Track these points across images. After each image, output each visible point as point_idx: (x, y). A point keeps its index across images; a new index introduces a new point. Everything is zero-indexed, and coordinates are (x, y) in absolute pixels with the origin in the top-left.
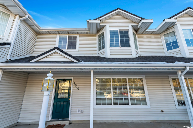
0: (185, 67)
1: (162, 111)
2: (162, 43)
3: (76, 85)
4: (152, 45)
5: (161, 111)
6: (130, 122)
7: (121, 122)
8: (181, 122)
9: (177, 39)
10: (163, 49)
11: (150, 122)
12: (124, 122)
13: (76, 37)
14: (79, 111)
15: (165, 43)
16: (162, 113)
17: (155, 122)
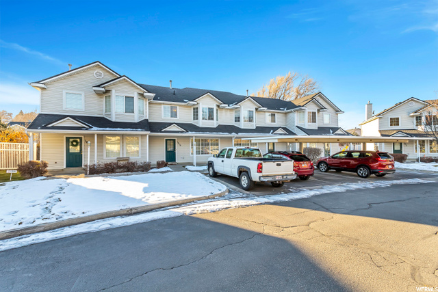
0: (234, 136)
9: (240, 116)
13: (176, 108)
15: (234, 116)
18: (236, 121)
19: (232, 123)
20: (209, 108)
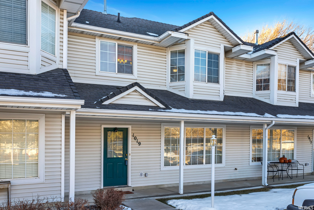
0: (272, 121)
1: (236, 169)
2: (252, 78)
3: (135, 138)
4: (240, 79)
5: (234, 169)
6: (201, 183)
7: (192, 184)
8: (250, 179)
9: (270, 77)
10: (252, 87)
11: (222, 181)
12: (195, 184)
13: (131, 48)
14: (141, 175)
15: (256, 78)
16: (236, 171)
17: (226, 181)
18: (259, 88)
19: (250, 92)
20: (210, 54)
